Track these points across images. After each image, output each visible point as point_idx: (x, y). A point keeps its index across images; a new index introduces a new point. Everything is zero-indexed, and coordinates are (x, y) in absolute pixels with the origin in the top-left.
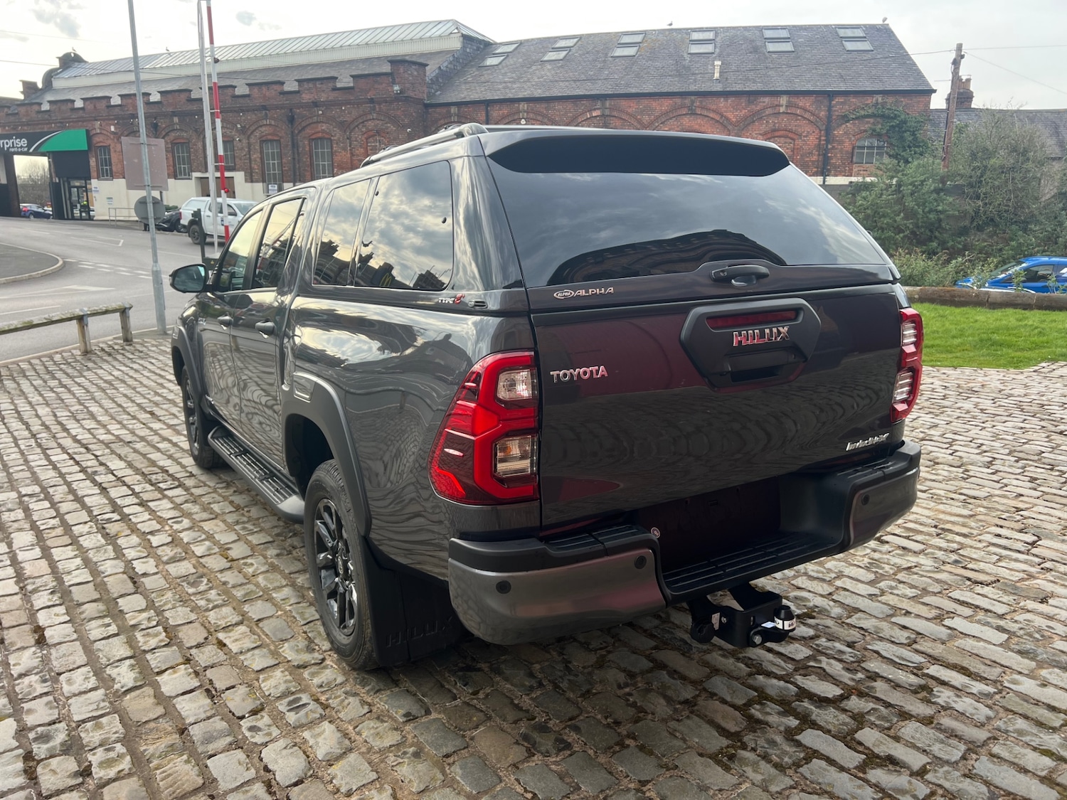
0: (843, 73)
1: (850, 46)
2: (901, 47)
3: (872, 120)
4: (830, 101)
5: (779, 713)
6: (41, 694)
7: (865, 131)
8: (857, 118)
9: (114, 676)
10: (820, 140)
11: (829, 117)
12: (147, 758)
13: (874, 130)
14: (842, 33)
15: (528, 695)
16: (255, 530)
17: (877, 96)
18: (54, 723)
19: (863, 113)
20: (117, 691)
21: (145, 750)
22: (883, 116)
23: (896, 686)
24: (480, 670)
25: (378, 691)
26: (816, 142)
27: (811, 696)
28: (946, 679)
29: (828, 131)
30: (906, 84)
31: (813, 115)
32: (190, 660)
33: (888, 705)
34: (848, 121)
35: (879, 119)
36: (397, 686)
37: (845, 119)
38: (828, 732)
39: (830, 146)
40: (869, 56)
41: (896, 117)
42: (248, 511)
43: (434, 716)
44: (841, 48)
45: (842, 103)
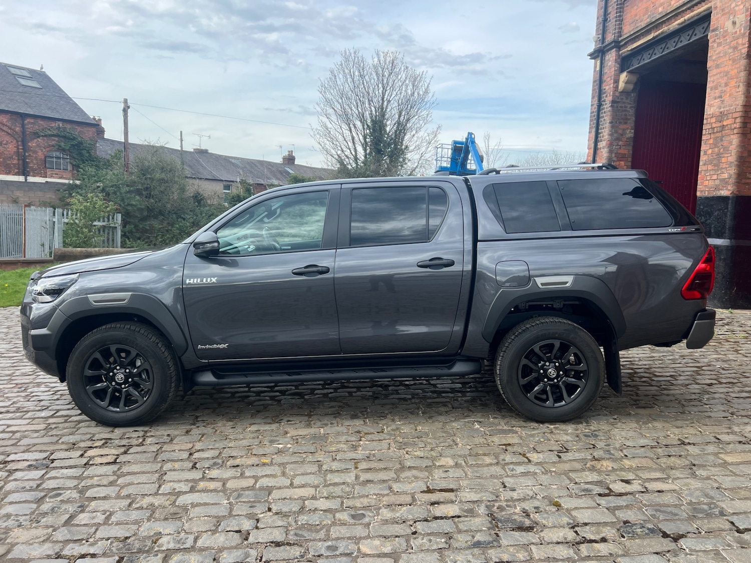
0: (27, 101)
1: (23, 82)
2: (60, 90)
3: (56, 139)
4: (23, 120)
7: (53, 146)
8: (46, 136)
10: (18, 149)
11: (24, 132)
13: (60, 146)
14: (13, 71)
17: (59, 122)
19: (50, 133)
22: (64, 137)
26: (15, 149)
29: (24, 143)
30: (76, 117)
31: (10, 129)
34: (39, 137)
35: (62, 139)
37: (36, 135)
39: (27, 154)
40: (40, 92)
41: (74, 139)
44: (17, 82)
45: (32, 123)
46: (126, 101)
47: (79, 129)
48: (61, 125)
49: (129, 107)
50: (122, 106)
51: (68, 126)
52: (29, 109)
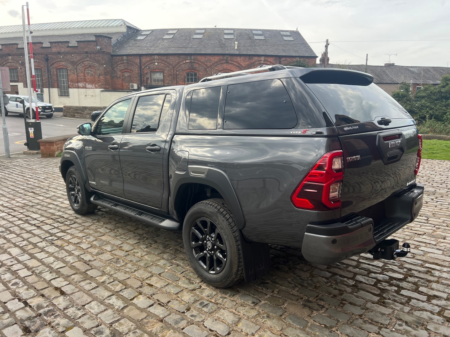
0: (284, 49)
1: (285, 38)
2: (304, 40)
4: (280, 59)
5: (388, 286)
6: (82, 315)
9: (112, 303)
12: (155, 333)
14: (282, 33)
15: (294, 290)
16: (127, 238)
18: (98, 326)
19: (292, 64)
20: (117, 309)
21: (151, 331)
23: (420, 272)
24: (268, 283)
25: (233, 296)
27: (395, 279)
28: (434, 268)
30: (307, 54)
32: (141, 293)
33: (422, 279)
36: (239, 293)
38: (409, 290)
40: (293, 43)
41: (304, 66)
42: (118, 231)
43: (263, 302)
44: (282, 39)
45: (284, 60)
46: (327, 41)
47: (307, 60)
48: (298, 59)
49: (329, 44)
50: (325, 44)
51: (302, 60)
52: (284, 53)
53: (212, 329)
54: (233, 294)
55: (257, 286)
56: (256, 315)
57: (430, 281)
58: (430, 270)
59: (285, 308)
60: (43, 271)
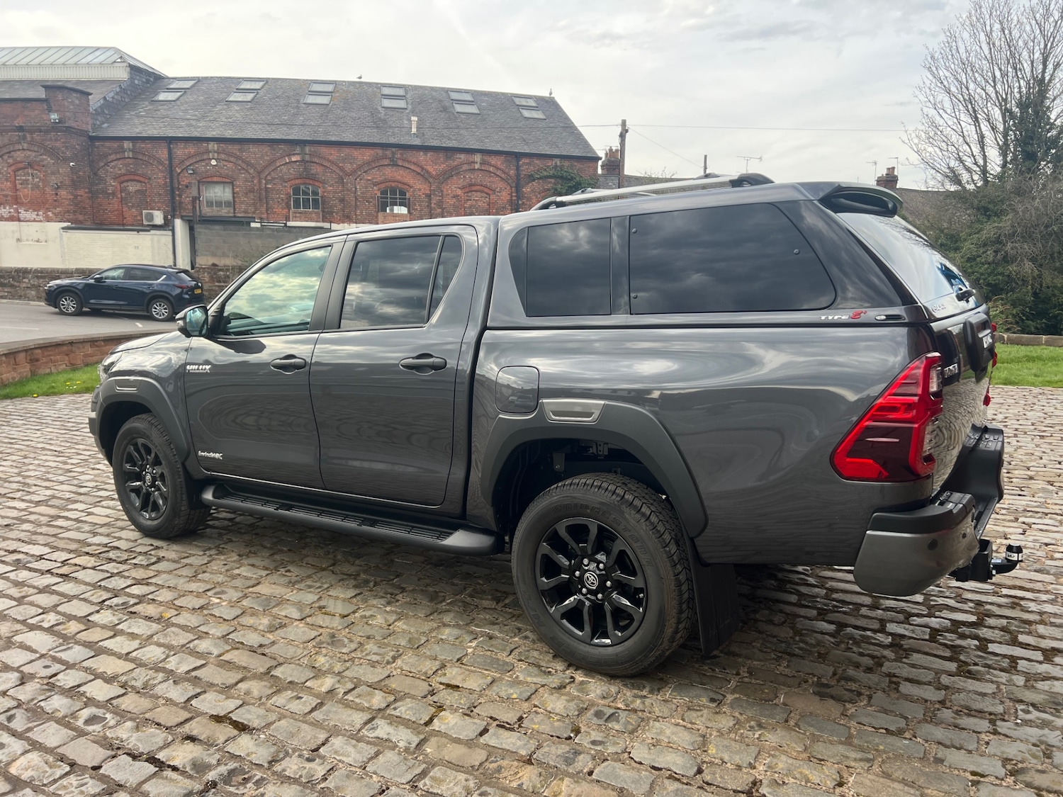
0: (525, 137)
1: (526, 114)
2: (567, 118)
3: (553, 181)
4: (518, 161)
5: (958, 638)
6: (328, 771)
7: (548, 190)
8: (541, 178)
9: (385, 737)
10: (512, 196)
11: (518, 175)
12: (531, 790)
13: (556, 190)
14: (517, 101)
15: (779, 665)
16: (326, 586)
17: (556, 160)
18: (384, 791)
19: (545, 173)
20: (407, 750)
21: (520, 785)
22: (562, 178)
23: (999, 606)
24: (715, 657)
25: (659, 690)
26: (508, 197)
27: (964, 623)
28: (1021, 595)
29: (518, 188)
30: (577, 151)
31: (504, 173)
32: (440, 707)
33: (1012, 618)
34: (534, 180)
35: (558, 180)
36: (668, 683)
37: (531, 178)
38: (1000, 643)
39: (520, 202)
40: (544, 124)
41: (572, 179)
42: (289, 571)
43: (730, 697)
44: (519, 115)
45: (527, 164)
46: (624, 123)
47: (578, 165)
48: (558, 163)
49: (627, 131)
50: (619, 130)
51: (566, 163)
52: (525, 147)
53: (656, 765)
54: (656, 688)
55: (697, 666)
56: (735, 725)
57: (1029, 623)
58: (1017, 601)
59: (784, 704)
60: (151, 682)
